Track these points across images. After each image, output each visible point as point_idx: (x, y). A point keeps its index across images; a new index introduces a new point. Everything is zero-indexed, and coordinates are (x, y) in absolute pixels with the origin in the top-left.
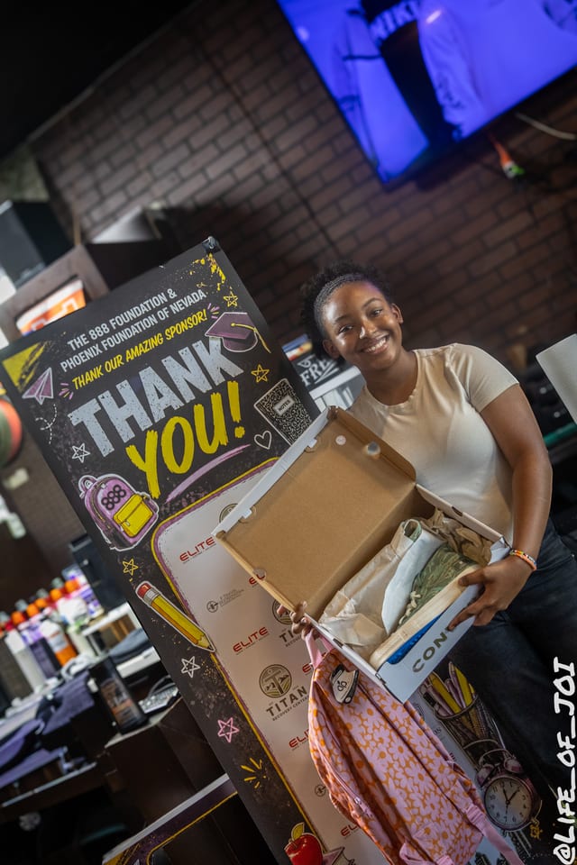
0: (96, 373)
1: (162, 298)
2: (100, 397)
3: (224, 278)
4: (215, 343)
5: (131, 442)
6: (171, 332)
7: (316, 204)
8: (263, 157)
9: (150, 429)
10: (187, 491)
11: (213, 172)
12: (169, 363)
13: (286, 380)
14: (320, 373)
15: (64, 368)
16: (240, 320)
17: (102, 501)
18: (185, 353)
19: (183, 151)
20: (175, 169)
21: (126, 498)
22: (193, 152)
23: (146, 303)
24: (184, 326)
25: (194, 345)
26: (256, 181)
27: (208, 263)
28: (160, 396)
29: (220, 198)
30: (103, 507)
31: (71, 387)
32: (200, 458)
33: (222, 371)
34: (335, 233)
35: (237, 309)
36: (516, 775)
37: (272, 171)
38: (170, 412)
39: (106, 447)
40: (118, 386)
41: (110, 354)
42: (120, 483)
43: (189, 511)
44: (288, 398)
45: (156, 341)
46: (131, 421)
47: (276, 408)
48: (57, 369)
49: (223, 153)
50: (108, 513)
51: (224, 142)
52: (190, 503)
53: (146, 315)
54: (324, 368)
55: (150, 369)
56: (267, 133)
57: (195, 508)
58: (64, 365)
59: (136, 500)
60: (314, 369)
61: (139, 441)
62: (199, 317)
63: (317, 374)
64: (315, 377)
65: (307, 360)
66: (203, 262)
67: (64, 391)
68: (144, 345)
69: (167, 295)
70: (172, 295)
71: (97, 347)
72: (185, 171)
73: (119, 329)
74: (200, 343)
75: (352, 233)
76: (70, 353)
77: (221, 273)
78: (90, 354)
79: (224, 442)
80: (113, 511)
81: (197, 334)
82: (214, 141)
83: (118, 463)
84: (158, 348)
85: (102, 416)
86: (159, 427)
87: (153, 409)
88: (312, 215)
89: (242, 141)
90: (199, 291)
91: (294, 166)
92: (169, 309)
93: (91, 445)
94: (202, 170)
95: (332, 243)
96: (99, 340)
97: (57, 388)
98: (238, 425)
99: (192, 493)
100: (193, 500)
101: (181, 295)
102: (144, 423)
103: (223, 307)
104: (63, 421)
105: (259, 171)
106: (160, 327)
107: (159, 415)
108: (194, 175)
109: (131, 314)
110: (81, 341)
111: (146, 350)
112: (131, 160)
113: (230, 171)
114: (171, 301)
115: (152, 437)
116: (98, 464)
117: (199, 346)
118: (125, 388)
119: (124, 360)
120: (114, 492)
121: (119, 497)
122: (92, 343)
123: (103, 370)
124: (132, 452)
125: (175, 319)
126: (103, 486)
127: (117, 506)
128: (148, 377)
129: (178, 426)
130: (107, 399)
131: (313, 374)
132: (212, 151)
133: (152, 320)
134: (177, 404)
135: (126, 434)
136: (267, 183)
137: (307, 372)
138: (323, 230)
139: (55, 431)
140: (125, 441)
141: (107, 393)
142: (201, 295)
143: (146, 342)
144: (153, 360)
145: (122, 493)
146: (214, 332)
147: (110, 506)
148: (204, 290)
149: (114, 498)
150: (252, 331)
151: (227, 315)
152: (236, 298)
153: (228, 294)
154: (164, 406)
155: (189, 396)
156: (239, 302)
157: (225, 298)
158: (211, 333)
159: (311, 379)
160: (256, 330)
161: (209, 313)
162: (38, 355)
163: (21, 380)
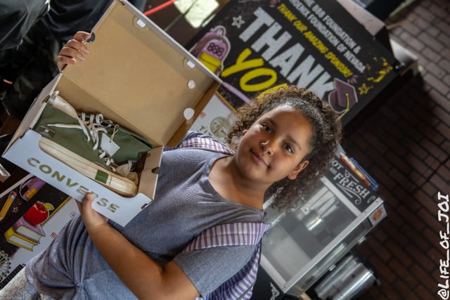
0: (291, 17)
1: (352, 44)
2: (276, 24)
3: (378, 80)
4: (331, 86)
5: (253, 51)
6: (331, 56)
9: (264, 60)
12: (310, 60)
14: (344, 184)
16: (352, 98)
17: (212, 43)
18: (319, 69)
21: (217, 56)
23: (346, 35)
24: (337, 63)
25: (326, 73)
27: (385, 68)
28: (287, 60)
30: (208, 45)
31: (278, 5)
32: (253, 95)
35: (358, 95)
38: (278, 69)
39: (245, 36)
40: (286, 33)
41: (305, 21)
42: (225, 50)
45: (322, 48)
46: (266, 47)
50: (205, 49)
52: (224, 96)
53: (338, 37)
54: (348, 186)
55: (303, 49)
57: (222, 100)
59: (217, 63)
60: (346, 180)
61: (255, 55)
62: (346, 72)
63: (342, 183)
64: (340, 182)
65: (350, 174)
67: (274, 1)
68: (317, 41)
69: (355, 47)
70: (357, 50)
71: (308, 13)
73: (324, 23)
74: (329, 76)
77: (380, 78)
78: (303, 10)
80: (208, 52)
81: (334, 73)
83: (238, 46)
84: (318, 51)
85: (264, 28)
86: (267, 65)
87: (277, 59)
90: (364, 68)
92: (346, 51)
93: (245, 27)
96: (314, 13)
99: (230, 96)
100: (226, 97)
101: (358, 56)
102: (267, 55)
103: (357, 85)
104: (255, 6)
106: (332, 48)
107: (274, 63)
109: (336, 28)
110: (310, 2)
111: (314, 44)
114: (352, 51)
115: (259, 62)
116: (233, 34)
117: (326, 76)
118: (286, 37)
119: (304, 32)
120: (219, 49)
121: (217, 53)
122: (310, 9)
123: (294, 21)
124: (247, 52)
125: (340, 56)
126: (221, 41)
127: (211, 53)
128: (298, 50)
129: (270, 77)
130: (277, 28)
131: (342, 181)
133: (335, 42)
134: (284, 72)
135: (257, 46)
137: (342, 176)
140: (253, 46)
141: (279, 27)
142: (361, 68)
143: (320, 42)
144: (310, 50)
145: (219, 53)
146: (338, 84)
147: (210, 48)
148: (366, 70)
149: (216, 50)
150: (346, 108)
151: (352, 89)
152: (366, 92)
153: (367, 86)
154: (281, 65)
155: (291, 79)
156: (364, 94)
157: (364, 85)
158: (337, 82)
159: (338, 180)
160: (347, 110)
161: (350, 77)
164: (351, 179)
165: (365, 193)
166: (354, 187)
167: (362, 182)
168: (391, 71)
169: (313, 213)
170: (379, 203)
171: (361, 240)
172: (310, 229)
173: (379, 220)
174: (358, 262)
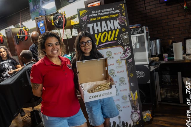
0: (95, 19)
1: (111, 9)
4: (118, 21)
6: (111, 16)
9: (100, 32)
10: (103, 46)
12: (108, 22)
13: (128, 33)
14: (134, 33)
16: (124, 18)
18: (112, 21)
23: (108, 9)
24: (113, 16)
28: (104, 27)
31: (90, 20)
32: (107, 41)
33: (117, 27)
36: (139, 114)
38: (105, 31)
39: (92, 33)
41: (98, 16)
43: (102, 49)
44: (127, 36)
45: (107, 17)
46: (98, 30)
47: (124, 37)
48: (88, 16)
52: (102, 48)
53: (108, 11)
55: (104, 22)
58: (90, 15)
61: (98, 34)
62: (117, 15)
66: (122, 5)
70: (114, 9)
73: (102, 12)
74: (115, 20)
75: (150, 9)
76: (92, 14)
77: (124, 8)
78: (95, 15)
79: (112, 39)
81: (115, 18)
83: (93, 36)
84: (107, 18)
85: (93, 27)
86: (102, 33)
87: (102, 29)
90: (119, 10)
92: (112, 12)
93: (89, 31)
96: (98, 13)
97: (87, 19)
98: (116, 37)
102: (100, 31)
103: (122, 15)
104: (86, 25)
106: (109, 15)
107: (103, 31)
109: (105, 10)
110: (94, 12)
111: (105, 18)
115: (100, 34)
117: (115, 21)
118: (99, 23)
119: (100, 18)
122: (96, 13)
123: (96, 19)
124: (96, 35)
125: (112, 14)
128: (104, 23)
129: (105, 34)
130: (95, 24)
133: (108, 13)
134: (107, 30)
135: (96, 32)
137: (132, 31)
138: (145, 3)
139: (84, 27)
140: (95, 33)
141: (95, 23)
144: (106, 20)
151: (122, 17)
153: (124, 13)
154: (104, 29)
155: (109, 29)
156: (125, 15)
158: (118, 19)
159: (132, 33)
160: (126, 21)
161: (119, 15)
162: (86, 12)
163: (82, 16)
164: (134, 30)
165: (140, 29)
166: (137, 31)
167: (137, 28)
168: (124, 5)
169: (135, 44)
170: (144, 27)
171: (149, 37)
172: (138, 47)
173: (148, 30)
174: (153, 41)
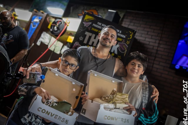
2: (93, 34)
3: (131, 38)
4: (118, 46)
5: (89, 45)
7: (157, 59)
8: (157, 45)
11: (147, 39)
15: (93, 25)
16: (126, 47)
19: (146, 33)
20: (142, 34)
22: (147, 34)
26: (151, 47)
27: (131, 34)
29: (144, 44)
31: (91, 28)
33: (114, 51)
34: (155, 66)
35: (127, 45)
37: (156, 48)
39: (85, 42)
40: (97, 36)
46: (93, 43)
49: (151, 38)
51: (153, 37)
56: (161, 42)
62: (120, 40)
66: (131, 33)
67: (89, 28)
69: (120, 31)
70: (120, 32)
71: (101, 27)
72: (143, 35)
75: (157, 68)
76: (96, 24)
77: (131, 37)
78: (99, 27)
82: (152, 36)
88: (154, 60)
89: (156, 40)
90: (125, 36)
91: (160, 51)
93: (84, 39)
94: (146, 38)
95: (153, 67)
97: (89, 26)
101: (122, 34)
102: (95, 45)
103: (126, 42)
104: (84, 32)
105: (154, 46)
108: (144, 37)
110: (100, 24)
112: (137, 27)
113: (149, 42)
114: (119, 33)
122: (101, 26)
123: (98, 31)
132: (150, 37)
135: (90, 43)
136: (153, 49)
138: (153, 64)
139: (82, 32)
142: (124, 37)
146: (120, 44)
148: (126, 37)
150: (125, 50)
151: (124, 44)
152: (129, 43)
153: (128, 41)
156: (129, 44)
157: (127, 41)
160: (126, 51)
161: (122, 41)
162: (92, 19)
163: (86, 20)
168: (133, 34)
